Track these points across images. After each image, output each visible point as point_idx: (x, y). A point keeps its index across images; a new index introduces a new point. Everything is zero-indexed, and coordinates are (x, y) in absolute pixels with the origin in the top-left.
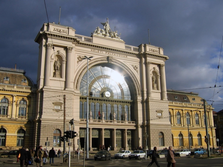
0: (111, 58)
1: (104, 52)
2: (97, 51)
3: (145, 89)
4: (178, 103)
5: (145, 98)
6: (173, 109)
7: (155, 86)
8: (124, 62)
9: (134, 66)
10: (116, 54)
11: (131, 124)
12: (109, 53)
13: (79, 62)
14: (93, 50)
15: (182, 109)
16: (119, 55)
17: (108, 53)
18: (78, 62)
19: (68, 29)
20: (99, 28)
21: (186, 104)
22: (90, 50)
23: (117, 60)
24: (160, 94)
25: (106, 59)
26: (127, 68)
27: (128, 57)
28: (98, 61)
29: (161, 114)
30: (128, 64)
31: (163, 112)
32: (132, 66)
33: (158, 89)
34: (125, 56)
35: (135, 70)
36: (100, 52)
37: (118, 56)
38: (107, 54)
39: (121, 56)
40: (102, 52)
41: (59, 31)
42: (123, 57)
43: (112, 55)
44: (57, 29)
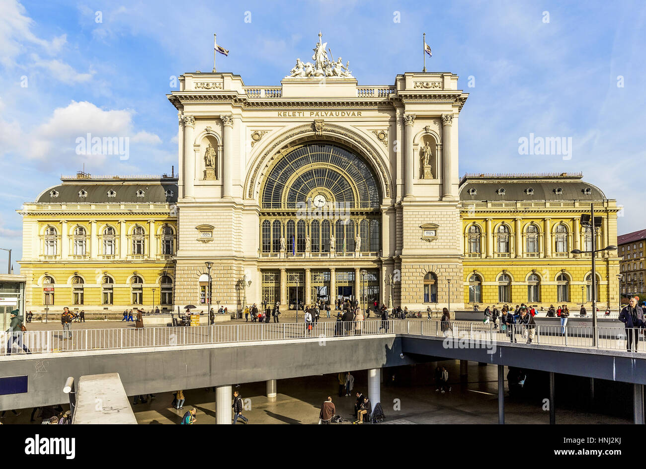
0: (320, 124)
1: (307, 114)
2: (291, 113)
3: (399, 181)
4: (504, 202)
5: (398, 200)
6: (486, 220)
7: (427, 170)
8: (354, 126)
9: (379, 132)
10: (334, 113)
11: (370, 257)
12: (317, 114)
13: (255, 144)
14: (282, 114)
15: (514, 217)
17: (315, 113)
18: (252, 144)
20: (299, 62)
21: (525, 205)
22: (275, 114)
23: (336, 126)
24: (437, 187)
25: (309, 128)
26: (359, 140)
27: (364, 113)
28: (293, 135)
29: (434, 232)
30: (363, 129)
31: (440, 228)
32: (375, 132)
33: (434, 177)
34: (356, 113)
35: (380, 140)
36: (297, 114)
38: (314, 115)
39: (346, 115)
40: (301, 115)
41: (205, 86)
42: (350, 115)
43: (325, 115)
44: (201, 84)
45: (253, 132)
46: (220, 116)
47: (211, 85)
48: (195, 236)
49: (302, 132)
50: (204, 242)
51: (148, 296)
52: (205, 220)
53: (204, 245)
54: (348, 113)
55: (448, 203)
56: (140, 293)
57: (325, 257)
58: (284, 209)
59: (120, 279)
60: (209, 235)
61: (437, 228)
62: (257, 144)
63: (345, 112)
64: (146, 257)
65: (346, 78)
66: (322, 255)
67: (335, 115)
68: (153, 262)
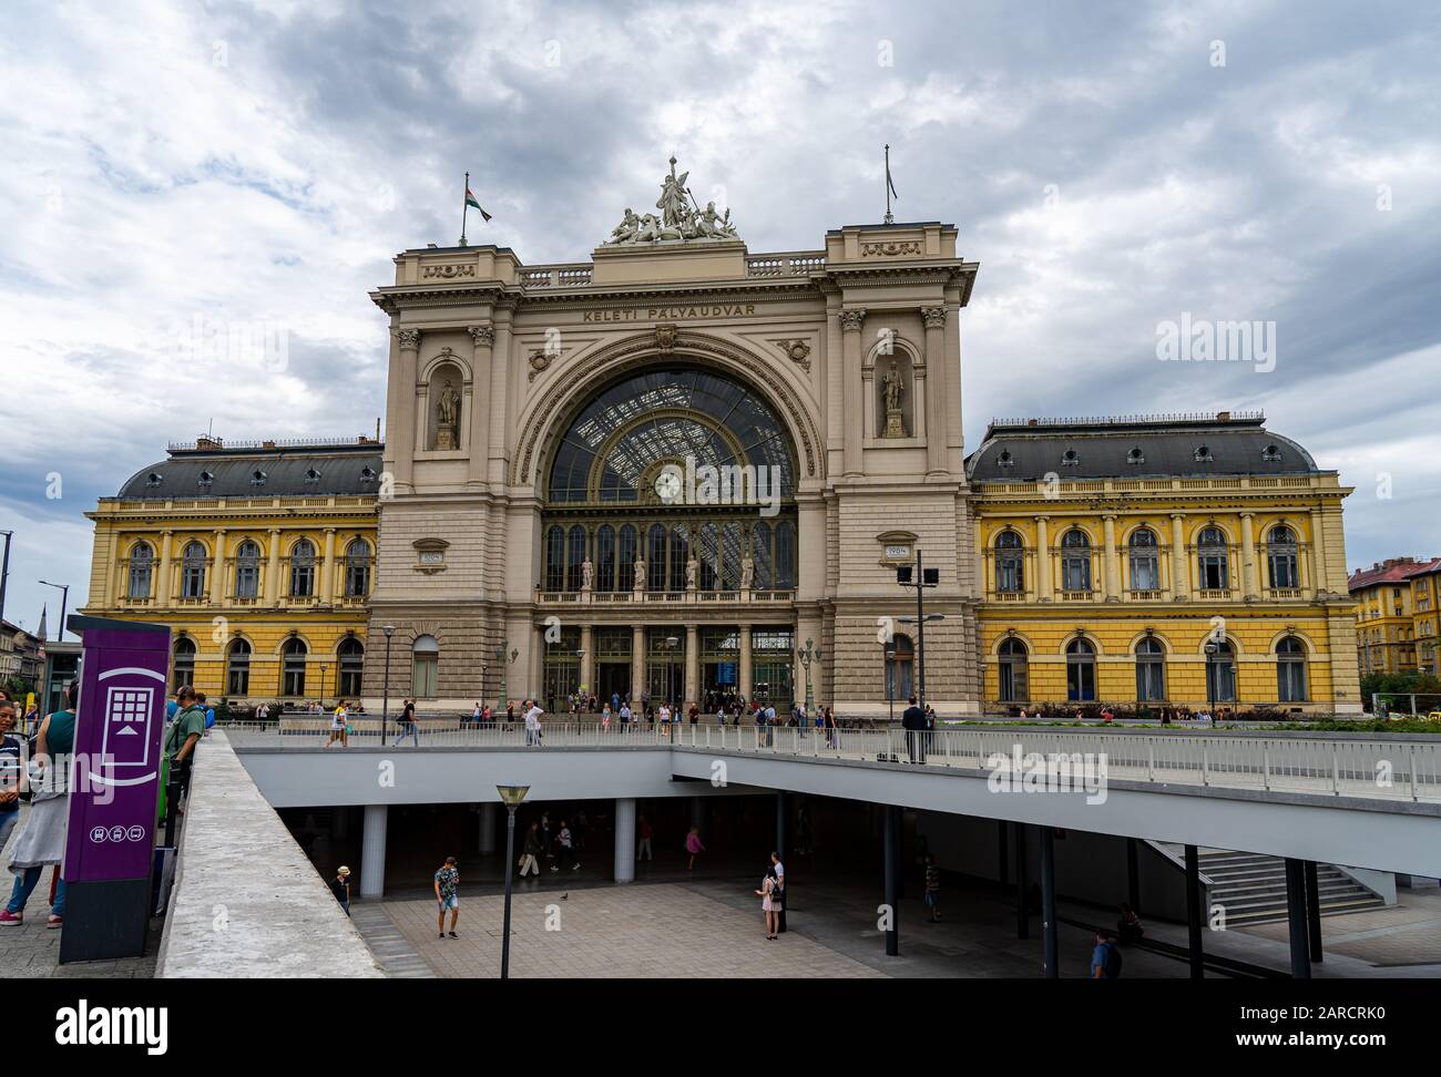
1: (643, 314)
2: (610, 314)
8: (739, 335)
9: (792, 343)
10: (697, 310)
11: (772, 600)
12: (663, 314)
13: (537, 376)
14: (592, 316)
16: (711, 309)
17: (660, 311)
18: (532, 376)
19: (481, 256)
22: (579, 317)
23: (700, 335)
25: (648, 342)
27: (759, 309)
28: (614, 357)
29: (906, 549)
30: (760, 339)
32: (783, 344)
33: (910, 434)
34: (743, 308)
35: (795, 360)
36: (622, 316)
37: (710, 314)
38: (656, 317)
39: (723, 313)
40: (631, 316)
41: (443, 271)
42: (731, 314)
43: (679, 316)
44: (436, 269)
45: (532, 354)
46: (467, 328)
47: (454, 270)
48: (408, 560)
49: (630, 351)
50: (426, 572)
51: (313, 679)
52: (430, 530)
53: (427, 578)
54: (728, 308)
55: (937, 489)
56: (299, 674)
57: (677, 602)
58: (592, 504)
59: (264, 643)
60: (436, 560)
61: (913, 540)
62: (541, 377)
63: (721, 307)
64: (315, 601)
65: (724, 240)
66: (670, 597)
67: (699, 315)
68: (329, 611)
